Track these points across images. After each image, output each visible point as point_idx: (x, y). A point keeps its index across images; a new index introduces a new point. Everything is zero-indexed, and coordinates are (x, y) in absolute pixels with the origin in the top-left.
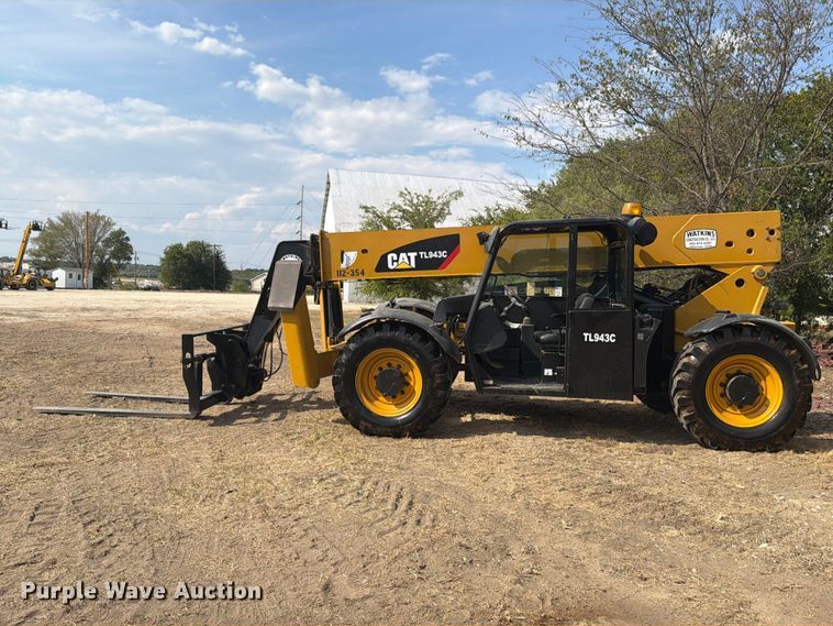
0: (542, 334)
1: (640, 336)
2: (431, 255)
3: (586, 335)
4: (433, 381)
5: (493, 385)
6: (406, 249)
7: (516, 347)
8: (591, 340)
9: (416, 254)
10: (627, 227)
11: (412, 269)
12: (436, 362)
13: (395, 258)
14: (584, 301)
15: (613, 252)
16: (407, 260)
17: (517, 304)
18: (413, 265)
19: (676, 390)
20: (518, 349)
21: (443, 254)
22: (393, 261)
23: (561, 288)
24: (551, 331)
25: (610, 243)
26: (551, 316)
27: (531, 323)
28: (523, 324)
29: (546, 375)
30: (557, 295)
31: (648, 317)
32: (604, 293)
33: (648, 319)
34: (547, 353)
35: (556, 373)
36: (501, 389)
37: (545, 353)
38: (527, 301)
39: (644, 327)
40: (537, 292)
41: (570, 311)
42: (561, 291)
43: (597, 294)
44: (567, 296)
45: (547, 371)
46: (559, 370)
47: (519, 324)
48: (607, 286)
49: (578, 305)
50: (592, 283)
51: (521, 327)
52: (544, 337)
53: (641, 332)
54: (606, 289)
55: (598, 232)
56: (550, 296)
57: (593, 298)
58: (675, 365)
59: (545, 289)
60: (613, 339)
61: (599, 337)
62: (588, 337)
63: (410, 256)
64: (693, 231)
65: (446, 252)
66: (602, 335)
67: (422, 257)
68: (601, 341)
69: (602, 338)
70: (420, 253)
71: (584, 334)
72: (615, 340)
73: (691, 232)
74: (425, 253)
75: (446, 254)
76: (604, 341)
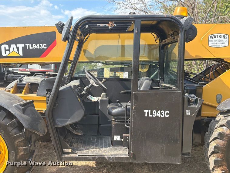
0: (114, 108)
1: (188, 112)
2: (35, 46)
3: (146, 111)
5: (72, 153)
6: (16, 41)
8: (150, 115)
9: (23, 45)
11: (20, 57)
12: (19, 137)
13: (7, 48)
14: (144, 83)
15: (163, 48)
16: (17, 50)
17: (95, 85)
18: (21, 53)
19: (212, 153)
21: (43, 46)
22: (6, 50)
23: (128, 72)
24: (121, 104)
25: (162, 41)
26: (121, 92)
27: (107, 98)
28: (100, 98)
29: (115, 139)
30: (124, 77)
31: (194, 97)
32: (156, 76)
33: (194, 99)
34: (117, 123)
35: (123, 140)
36: (78, 156)
37: (115, 123)
38: (102, 81)
39: (191, 105)
40: (111, 75)
41: (134, 93)
42: (128, 74)
43: (151, 77)
44: (132, 78)
45: (116, 137)
46: (125, 137)
47: (98, 98)
48: (158, 71)
49: (140, 87)
50: (148, 69)
51: (99, 100)
52: (114, 111)
53: (188, 109)
54: (157, 73)
55: (153, 33)
56: (120, 77)
57: (150, 80)
58: (211, 133)
59: (117, 73)
60: (167, 115)
61: (157, 113)
62: (148, 113)
63: (18, 47)
64: (214, 35)
65: (46, 45)
66: (159, 112)
67: (27, 48)
68: (158, 116)
69: (158, 114)
70: (26, 45)
71: (145, 111)
72: (168, 115)
73: (213, 35)
74: (30, 45)
75: (46, 46)
76: (160, 116)
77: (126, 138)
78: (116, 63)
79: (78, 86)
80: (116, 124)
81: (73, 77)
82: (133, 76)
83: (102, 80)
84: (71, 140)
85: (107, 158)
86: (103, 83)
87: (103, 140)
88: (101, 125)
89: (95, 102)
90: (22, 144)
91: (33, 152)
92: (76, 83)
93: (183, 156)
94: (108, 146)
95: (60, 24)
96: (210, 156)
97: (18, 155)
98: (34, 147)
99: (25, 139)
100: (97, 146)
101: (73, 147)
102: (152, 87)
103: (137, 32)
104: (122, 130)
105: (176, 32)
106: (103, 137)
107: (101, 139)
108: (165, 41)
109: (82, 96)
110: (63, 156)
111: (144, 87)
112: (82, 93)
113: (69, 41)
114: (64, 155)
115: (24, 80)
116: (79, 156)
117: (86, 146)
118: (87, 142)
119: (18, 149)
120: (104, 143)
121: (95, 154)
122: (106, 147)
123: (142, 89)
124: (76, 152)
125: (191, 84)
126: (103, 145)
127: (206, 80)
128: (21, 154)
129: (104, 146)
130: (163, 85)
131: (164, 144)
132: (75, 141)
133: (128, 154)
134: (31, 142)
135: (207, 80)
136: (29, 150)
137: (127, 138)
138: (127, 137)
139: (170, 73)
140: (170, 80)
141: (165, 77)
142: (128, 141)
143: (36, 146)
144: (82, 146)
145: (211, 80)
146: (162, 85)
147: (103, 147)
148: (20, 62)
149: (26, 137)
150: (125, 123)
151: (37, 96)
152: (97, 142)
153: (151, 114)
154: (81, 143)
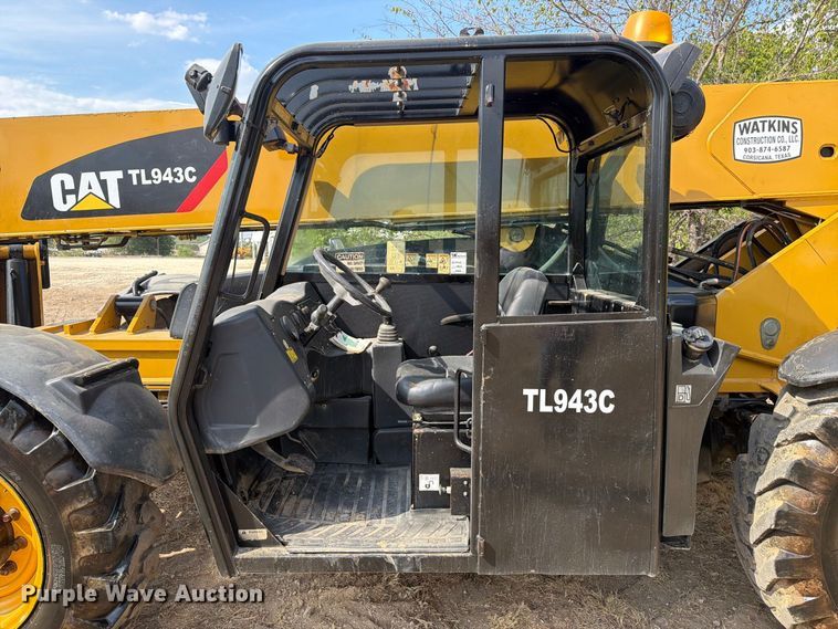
0: (416, 380)
1: (683, 394)
2: (158, 176)
3: (530, 393)
4: (69, 552)
5: (269, 542)
6: (98, 162)
7: (362, 395)
8: (544, 408)
9: (119, 174)
10: (650, 65)
11: (113, 212)
13: (70, 185)
14: (521, 289)
15: (583, 166)
16: (100, 189)
17: (349, 299)
18: (115, 201)
19: (769, 534)
20: (366, 399)
21: (186, 175)
22: (65, 192)
23: (465, 254)
24: (442, 362)
25: (578, 143)
26: (444, 321)
27: (396, 340)
28: (375, 342)
29: (422, 488)
30: (453, 271)
31: (705, 339)
32: (560, 265)
33: (704, 344)
34: (427, 430)
35: (449, 490)
36: (289, 556)
37: (422, 431)
38: (379, 287)
39: (693, 365)
40: (410, 265)
41: (483, 327)
42: (465, 260)
43: (543, 268)
44: (476, 274)
45: (427, 478)
46: (456, 479)
47: (368, 341)
48: (566, 249)
49: (507, 302)
50: (531, 242)
51: (370, 350)
52: (418, 390)
53: (684, 382)
54: (563, 255)
55: (547, 120)
56: (440, 272)
57: (541, 279)
58: (759, 459)
59: (428, 257)
60: (607, 405)
61: (569, 400)
62: (537, 399)
63: (105, 181)
64: (752, 121)
65: (193, 170)
66: (578, 394)
67: (135, 182)
68: (575, 410)
69: (575, 402)
70: (130, 172)
71: (526, 392)
72: (612, 407)
73: (747, 122)
74: (143, 171)
75: (194, 174)
76: (582, 410)
77: (459, 485)
78: (426, 224)
79: (297, 303)
80: (424, 434)
81: (283, 274)
82: (479, 265)
83: (377, 283)
84: (276, 486)
85: (392, 561)
86: (379, 292)
87: (386, 483)
88: (380, 432)
89: (356, 354)
90: (88, 518)
91: (131, 544)
92: (292, 293)
93: (664, 547)
94: (399, 508)
95: (196, 76)
96: (759, 541)
97: (74, 557)
98: (138, 523)
99: (97, 501)
100: (361, 508)
101: (280, 515)
102: (547, 301)
103: (490, 100)
104: (446, 458)
105: (631, 105)
106: (387, 470)
107: (380, 479)
108: (591, 143)
109: (306, 339)
110: (238, 556)
111: (522, 306)
112: (307, 330)
113: (241, 141)
114: (241, 549)
115: (150, 285)
116: (295, 556)
117: (324, 512)
118: (329, 495)
119: (72, 538)
120: (390, 494)
121: (350, 546)
122: (391, 513)
123: (511, 313)
124: (286, 537)
125: (674, 286)
126: (385, 502)
127: (720, 274)
128: (84, 553)
129: (388, 511)
130: (587, 292)
131: (596, 510)
132: (289, 489)
133: (467, 544)
134: (123, 511)
135: (723, 271)
136: (115, 539)
137: (465, 483)
138: (465, 479)
139: (608, 252)
140: (611, 276)
141: (590, 265)
142: (468, 495)
143: (146, 521)
144: (310, 509)
145: (739, 271)
146: (580, 295)
147: (383, 515)
148: (115, 229)
149: (100, 493)
150: (454, 431)
151: (171, 339)
152: (364, 492)
153: (547, 404)
154: (310, 497)
